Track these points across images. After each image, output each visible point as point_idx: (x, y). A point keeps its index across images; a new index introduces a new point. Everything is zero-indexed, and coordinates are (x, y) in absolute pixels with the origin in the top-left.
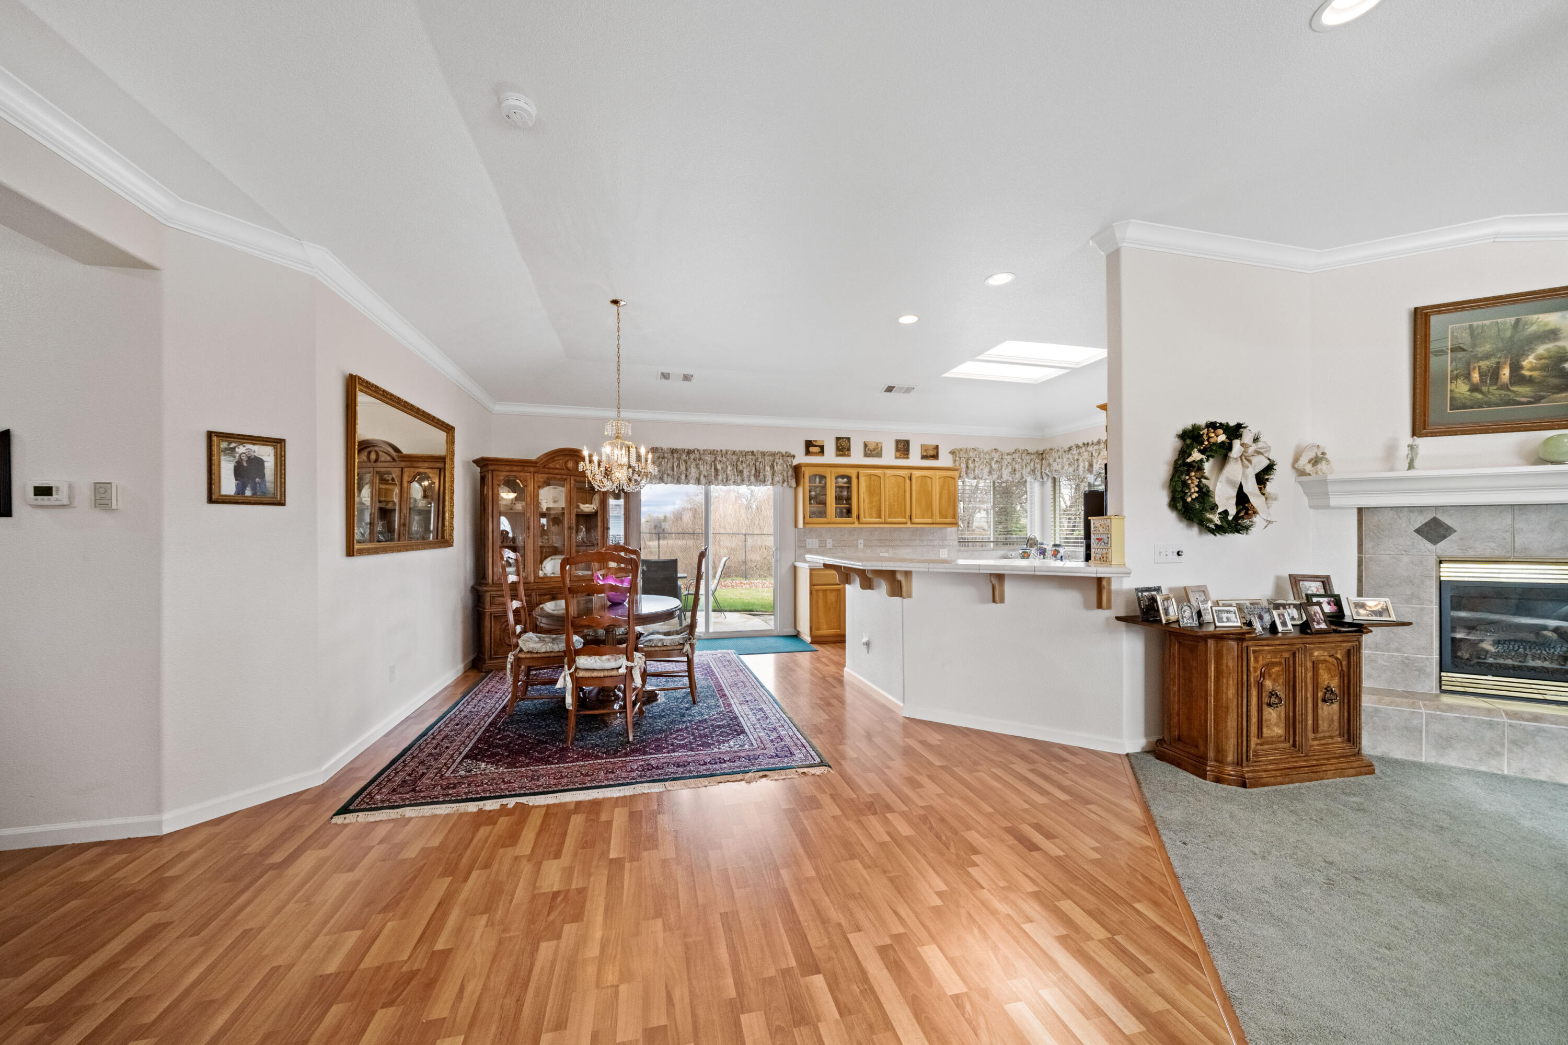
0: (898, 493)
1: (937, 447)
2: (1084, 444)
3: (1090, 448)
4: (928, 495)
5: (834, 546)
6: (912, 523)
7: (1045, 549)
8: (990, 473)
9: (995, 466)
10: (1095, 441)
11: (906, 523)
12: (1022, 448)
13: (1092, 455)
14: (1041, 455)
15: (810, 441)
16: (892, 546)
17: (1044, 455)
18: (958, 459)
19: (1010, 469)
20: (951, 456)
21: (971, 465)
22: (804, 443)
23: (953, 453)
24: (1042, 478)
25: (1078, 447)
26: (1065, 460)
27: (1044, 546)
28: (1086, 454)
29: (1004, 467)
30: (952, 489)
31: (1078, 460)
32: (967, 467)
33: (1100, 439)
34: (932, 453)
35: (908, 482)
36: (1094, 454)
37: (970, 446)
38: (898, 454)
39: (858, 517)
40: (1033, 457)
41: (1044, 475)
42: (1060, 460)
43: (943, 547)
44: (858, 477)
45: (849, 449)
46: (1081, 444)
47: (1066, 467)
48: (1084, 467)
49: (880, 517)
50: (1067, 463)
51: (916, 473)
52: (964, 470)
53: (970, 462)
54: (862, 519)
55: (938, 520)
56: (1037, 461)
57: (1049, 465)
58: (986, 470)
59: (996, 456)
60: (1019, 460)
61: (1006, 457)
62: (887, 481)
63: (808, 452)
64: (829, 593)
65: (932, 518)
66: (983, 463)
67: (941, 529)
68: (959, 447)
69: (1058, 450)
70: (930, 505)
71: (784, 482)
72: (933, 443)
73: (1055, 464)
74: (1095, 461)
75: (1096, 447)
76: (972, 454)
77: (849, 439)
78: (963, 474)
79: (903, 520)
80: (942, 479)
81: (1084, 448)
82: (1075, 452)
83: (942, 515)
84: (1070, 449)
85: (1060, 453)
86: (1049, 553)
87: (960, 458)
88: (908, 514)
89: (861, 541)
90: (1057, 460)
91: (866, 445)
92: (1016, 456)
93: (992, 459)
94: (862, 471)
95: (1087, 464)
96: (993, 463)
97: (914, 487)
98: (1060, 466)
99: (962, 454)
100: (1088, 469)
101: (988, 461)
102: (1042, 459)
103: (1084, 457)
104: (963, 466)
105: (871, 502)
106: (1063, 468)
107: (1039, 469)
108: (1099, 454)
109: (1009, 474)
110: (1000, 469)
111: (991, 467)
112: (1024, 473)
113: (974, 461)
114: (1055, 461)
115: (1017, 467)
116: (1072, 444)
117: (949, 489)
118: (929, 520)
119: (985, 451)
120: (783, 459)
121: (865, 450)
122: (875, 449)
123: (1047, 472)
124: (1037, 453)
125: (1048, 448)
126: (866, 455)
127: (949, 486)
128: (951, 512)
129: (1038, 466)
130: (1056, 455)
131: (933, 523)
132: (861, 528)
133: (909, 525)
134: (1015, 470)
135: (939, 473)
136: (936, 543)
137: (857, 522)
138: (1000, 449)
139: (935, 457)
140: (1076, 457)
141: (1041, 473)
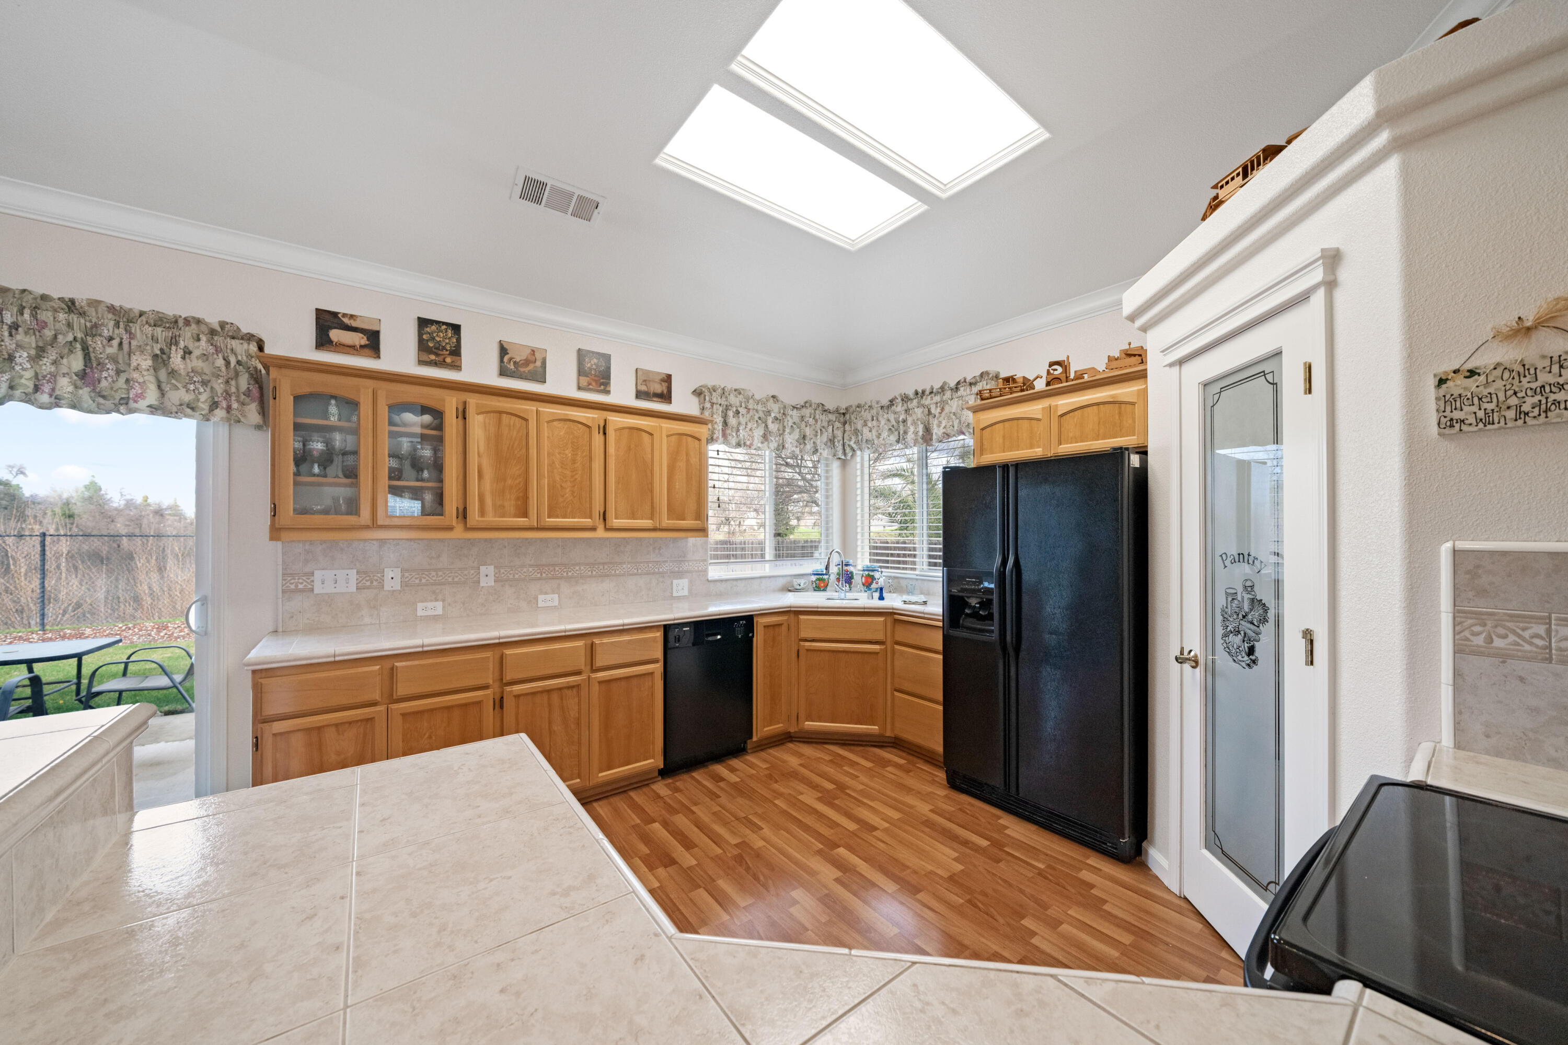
0: (574, 461)
1: (668, 379)
2: (917, 393)
3: (927, 401)
4: (646, 471)
5: (405, 584)
6: (607, 529)
7: (851, 573)
8: (765, 437)
9: (773, 427)
10: (937, 386)
11: (594, 529)
12: (816, 400)
13: (930, 413)
14: (844, 415)
15: (335, 314)
16: (568, 579)
17: (847, 416)
18: (708, 405)
19: (797, 434)
20: (695, 400)
21: (732, 421)
22: (314, 312)
23: (698, 393)
24: (845, 454)
25: (905, 399)
26: (883, 422)
27: (851, 569)
28: (919, 411)
29: (787, 430)
30: (694, 460)
31: (904, 421)
32: (725, 423)
33: (945, 383)
34: (658, 388)
35: (598, 439)
36: (933, 411)
37: (730, 385)
38: (584, 381)
39: (463, 514)
40: (832, 417)
41: (848, 450)
42: (875, 423)
43: (680, 574)
44: (463, 414)
45: (456, 352)
46: (911, 393)
47: (885, 434)
48: (916, 433)
49: (525, 514)
50: (887, 428)
51: (616, 420)
52: (719, 427)
53: (730, 413)
54: (474, 516)
55: (666, 522)
56: (837, 424)
57: (856, 432)
58: (758, 432)
59: (775, 408)
60: (811, 421)
61: (791, 413)
62: (546, 432)
63: (323, 342)
64: (330, 734)
65: (652, 518)
66: (752, 418)
67: (675, 540)
68: (710, 384)
69: (870, 407)
70: (648, 489)
71: (214, 405)
72: (663, 368)
73: (866, 430)
74: (935, 422)
75: (937, 398)
76: (734, 400)
77: (456, 328)
78: (718, 434)
79: (587, 522)
80: (674, 438)
81: (915, 402)
82: (899, 408)
83: (674, 512)
84: (892, 402)
85: (874, 412)
86: (858, 580)
87: (712, 404)
88: (598, 507)
89: (490, 570)
90: (870, 424)
91: (503, 351)
92: (807, 412)
93: (769, 413)
94: (473, 400)
95: (921, 429)
96: (770, 420)
97: (611, 450)
98: (874, 432)
99: (715, 397)
100: (923, 437)
101: (761, 415)
102: (845, 423)
103: (914, 417)
104: (719, 419)
105: (500, 478)
106: (879, 436)
107: (840, 438)
108: (943, 409)
109: (795, 443)
110: (781, 434)
111: (766, 426)
112: (818, 442)
113: (738, 412)
114: (865, 425)
115: (808, 431)
116: (896, 392)
117: (688, 461)
118: (647, 523)
119: (757, 397)
120: (211, 342)
121: (502, 361)
122: (527, 362)
123: (852, 443)
124: (837, 411)
125: (854, 403)
126: (503, 372)
127: (687, 454)
128: (692, 506)
129: (839, 433)
130: (867, 415)
131: (654, 530)
132: (472, 542)
133: (601, 533)
134: (804, 437)
135: (667, 425)
136: (665, 568)
137: (601, 527)
138: (781, 397)
139: (666, 397)
140: (902, 417)
141: (844, 445)
